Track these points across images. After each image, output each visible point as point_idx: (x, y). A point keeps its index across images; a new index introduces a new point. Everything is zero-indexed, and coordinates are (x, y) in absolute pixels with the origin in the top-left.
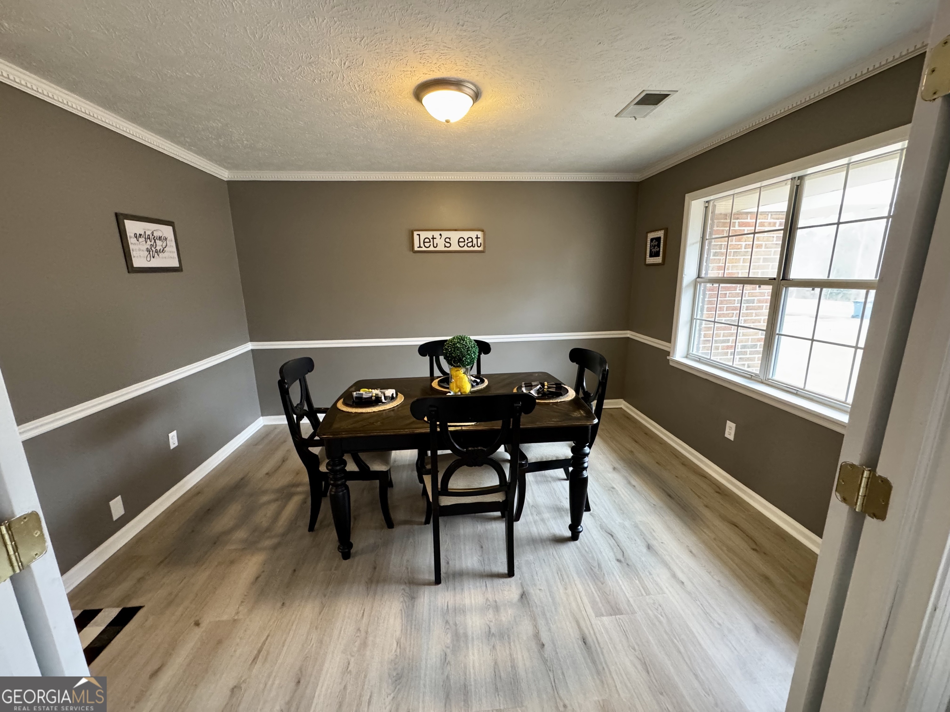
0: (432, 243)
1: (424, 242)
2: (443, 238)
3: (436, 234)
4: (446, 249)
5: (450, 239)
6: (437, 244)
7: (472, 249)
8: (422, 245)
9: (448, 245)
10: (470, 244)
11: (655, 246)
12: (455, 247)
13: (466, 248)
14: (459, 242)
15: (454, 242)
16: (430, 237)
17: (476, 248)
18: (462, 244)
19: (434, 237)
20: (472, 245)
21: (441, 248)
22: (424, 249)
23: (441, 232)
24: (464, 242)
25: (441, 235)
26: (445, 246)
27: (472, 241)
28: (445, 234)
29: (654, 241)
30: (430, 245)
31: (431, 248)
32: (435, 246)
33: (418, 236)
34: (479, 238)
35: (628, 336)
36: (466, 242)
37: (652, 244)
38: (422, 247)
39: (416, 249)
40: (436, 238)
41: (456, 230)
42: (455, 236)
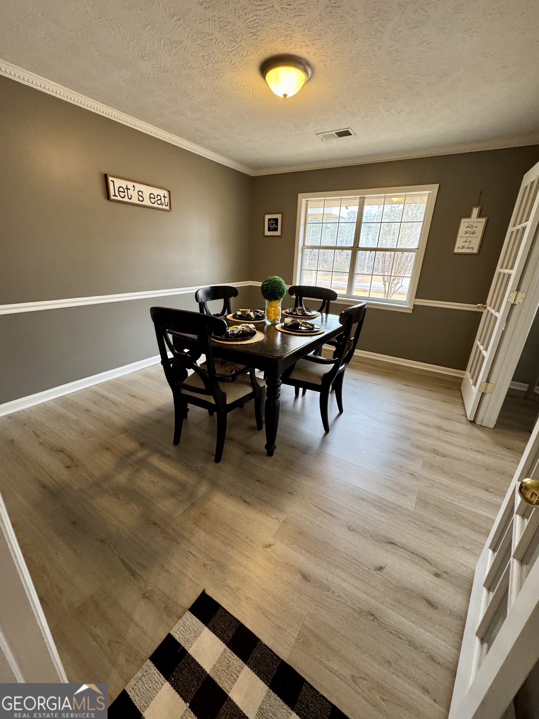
0: (126, 193)
1: (119, 191)
2: (137, 190)
3: (130, 185)
4: (140, 203)
5: (142, 192)
6: (131, 195)
7: (160, 206)
8: (117, 194)
9: (141, 199)
10: (159, 202)
11: (273, 224)
12: (147, 202)
13: (156, 205)
14: (150, 198)
15: (146, 196)
16: (125, 187)
17: (164, 207)
18: (153, 201)
19: (128, 188)
20: (161, 204)
21: (135, 200)
22: (119, 198)
23: (135, 184)
24: (154, 198)
25: (134, 186)
26: (139, 200)
27: (161, 199)
28: (139, 187)
29: (272, 220)
30: (125, 195)
31: (126, 199)
32: (130, 197)
33: (112, 182)
34: (166, 197)
35: (251, 284)
36: (156, 199)
37: (270, 222)
38: (117, 196)
39: (112, 197)
40: (129, 189)
41: (148, 185)
42: (147, 190)
